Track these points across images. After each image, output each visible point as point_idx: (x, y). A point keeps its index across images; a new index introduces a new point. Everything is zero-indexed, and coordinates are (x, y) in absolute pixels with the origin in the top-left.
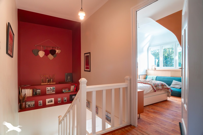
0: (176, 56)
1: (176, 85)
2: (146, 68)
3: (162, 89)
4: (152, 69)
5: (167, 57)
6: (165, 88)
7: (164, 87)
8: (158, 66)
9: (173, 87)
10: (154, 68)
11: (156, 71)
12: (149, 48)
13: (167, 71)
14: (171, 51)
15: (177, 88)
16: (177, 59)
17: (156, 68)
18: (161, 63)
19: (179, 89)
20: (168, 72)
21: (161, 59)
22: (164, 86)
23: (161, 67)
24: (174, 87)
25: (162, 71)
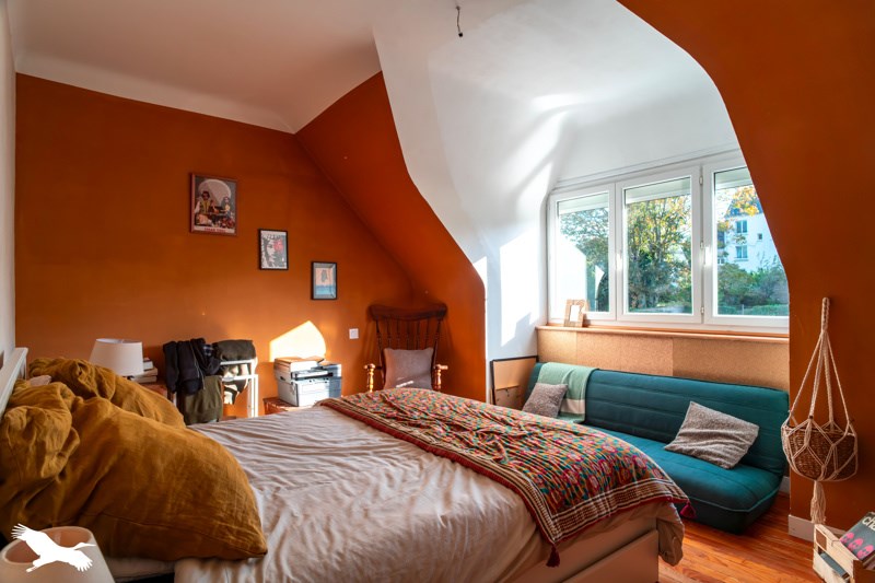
0: (707, 249)
1: (709, 436)
2: (536, 318)
3: (619, 512)
4: (567, 323)
5: (650, 257)
6: (642, 504)
7: (632, 494)
8: (602, 303)
9: (688, 453)
10: (576, 317)
11: (589, 337)
12: (554, 199)
13: (649, 341)
14: (663, 231)
15: (714, 463)
16: (708, 264)
17: (589, 318)
18: (619, 291)
19: (731, 469)
20: (657, 343)
21: (620, 263)
22: (630, 480)
23: (621, 314)
24: (700, 452)
25: (625, 339)
